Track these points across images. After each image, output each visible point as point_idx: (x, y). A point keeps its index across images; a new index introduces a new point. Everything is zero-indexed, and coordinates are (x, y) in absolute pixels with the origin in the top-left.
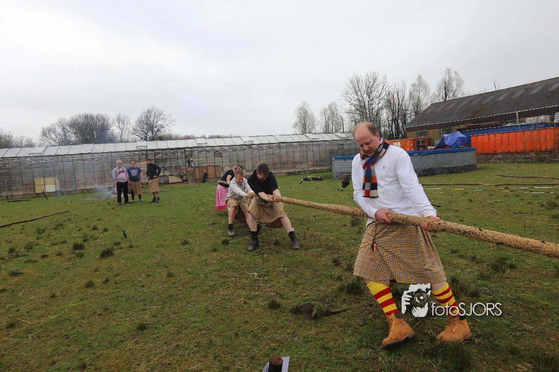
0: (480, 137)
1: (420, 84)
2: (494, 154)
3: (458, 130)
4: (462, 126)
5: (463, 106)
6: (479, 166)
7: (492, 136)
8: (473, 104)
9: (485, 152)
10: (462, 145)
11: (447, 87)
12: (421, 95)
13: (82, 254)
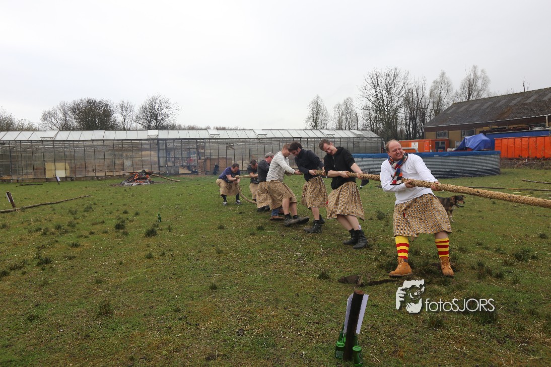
0: (505, 141)
1: (442, 82)
2: (520, 158)
3: (481, 132)
4: (486, 128)
5: (488, 108)
6: (502, 170)
7: (518, 140)
8: (499, 105)
9: (510, 156)
10: (485, 148)
11: (471, 86)
12: (442, 94)
13: (127, 233)
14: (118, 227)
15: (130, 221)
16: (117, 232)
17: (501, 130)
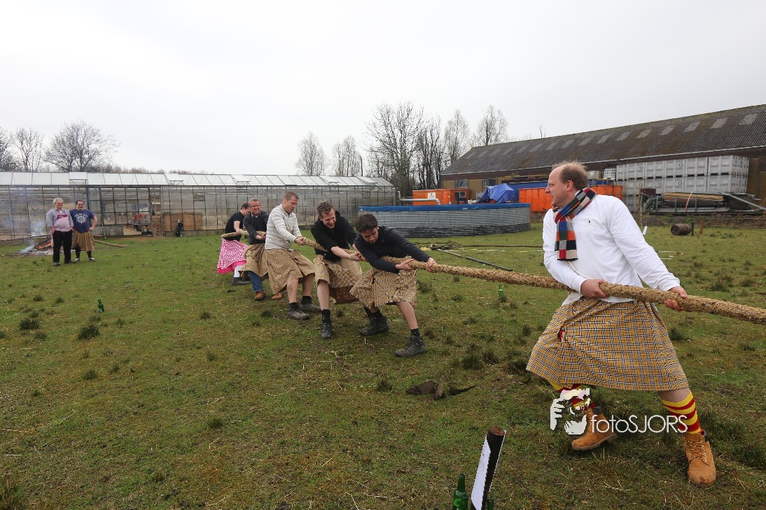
0: (529, 192)
1: (458, 122)
3: (503, 182)
4: (508, 178)
5: (509, 154)
6: (533, 225)
8: (520, 151)
9: (535, 209)
10: (509, 200)
11: (488, 128)
12: (458, 136)
13: (43, 335)
14: (26, 326)
15: (48, 314)
16: (24, 334)
17: (524, 179)
